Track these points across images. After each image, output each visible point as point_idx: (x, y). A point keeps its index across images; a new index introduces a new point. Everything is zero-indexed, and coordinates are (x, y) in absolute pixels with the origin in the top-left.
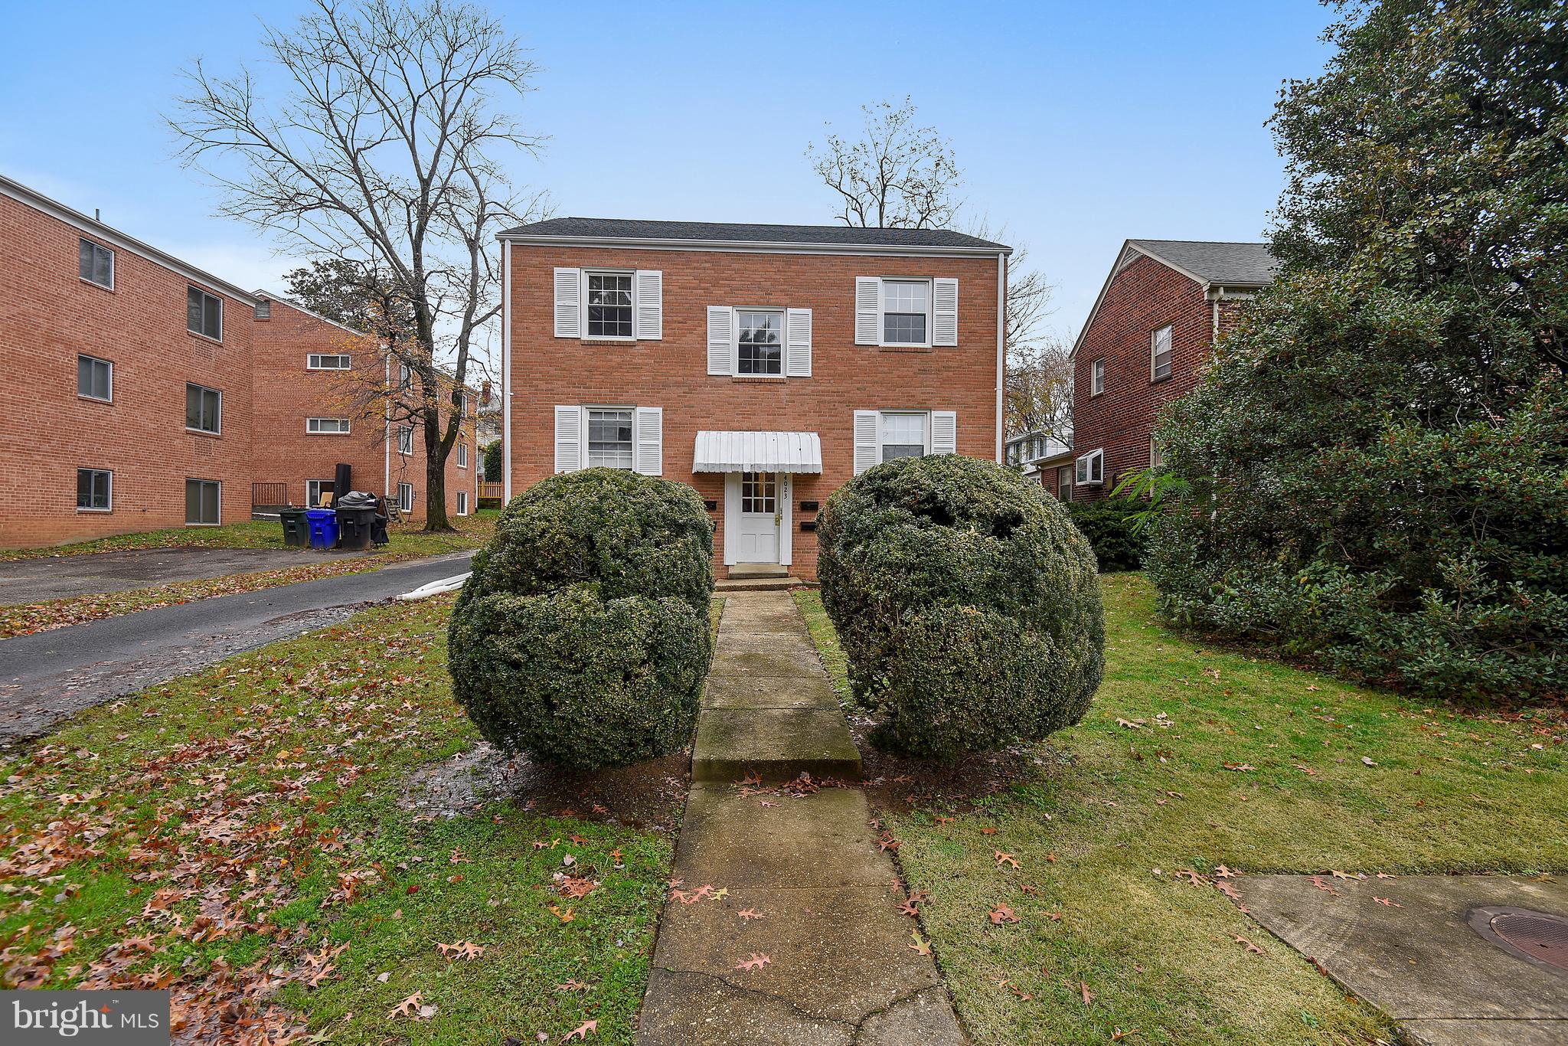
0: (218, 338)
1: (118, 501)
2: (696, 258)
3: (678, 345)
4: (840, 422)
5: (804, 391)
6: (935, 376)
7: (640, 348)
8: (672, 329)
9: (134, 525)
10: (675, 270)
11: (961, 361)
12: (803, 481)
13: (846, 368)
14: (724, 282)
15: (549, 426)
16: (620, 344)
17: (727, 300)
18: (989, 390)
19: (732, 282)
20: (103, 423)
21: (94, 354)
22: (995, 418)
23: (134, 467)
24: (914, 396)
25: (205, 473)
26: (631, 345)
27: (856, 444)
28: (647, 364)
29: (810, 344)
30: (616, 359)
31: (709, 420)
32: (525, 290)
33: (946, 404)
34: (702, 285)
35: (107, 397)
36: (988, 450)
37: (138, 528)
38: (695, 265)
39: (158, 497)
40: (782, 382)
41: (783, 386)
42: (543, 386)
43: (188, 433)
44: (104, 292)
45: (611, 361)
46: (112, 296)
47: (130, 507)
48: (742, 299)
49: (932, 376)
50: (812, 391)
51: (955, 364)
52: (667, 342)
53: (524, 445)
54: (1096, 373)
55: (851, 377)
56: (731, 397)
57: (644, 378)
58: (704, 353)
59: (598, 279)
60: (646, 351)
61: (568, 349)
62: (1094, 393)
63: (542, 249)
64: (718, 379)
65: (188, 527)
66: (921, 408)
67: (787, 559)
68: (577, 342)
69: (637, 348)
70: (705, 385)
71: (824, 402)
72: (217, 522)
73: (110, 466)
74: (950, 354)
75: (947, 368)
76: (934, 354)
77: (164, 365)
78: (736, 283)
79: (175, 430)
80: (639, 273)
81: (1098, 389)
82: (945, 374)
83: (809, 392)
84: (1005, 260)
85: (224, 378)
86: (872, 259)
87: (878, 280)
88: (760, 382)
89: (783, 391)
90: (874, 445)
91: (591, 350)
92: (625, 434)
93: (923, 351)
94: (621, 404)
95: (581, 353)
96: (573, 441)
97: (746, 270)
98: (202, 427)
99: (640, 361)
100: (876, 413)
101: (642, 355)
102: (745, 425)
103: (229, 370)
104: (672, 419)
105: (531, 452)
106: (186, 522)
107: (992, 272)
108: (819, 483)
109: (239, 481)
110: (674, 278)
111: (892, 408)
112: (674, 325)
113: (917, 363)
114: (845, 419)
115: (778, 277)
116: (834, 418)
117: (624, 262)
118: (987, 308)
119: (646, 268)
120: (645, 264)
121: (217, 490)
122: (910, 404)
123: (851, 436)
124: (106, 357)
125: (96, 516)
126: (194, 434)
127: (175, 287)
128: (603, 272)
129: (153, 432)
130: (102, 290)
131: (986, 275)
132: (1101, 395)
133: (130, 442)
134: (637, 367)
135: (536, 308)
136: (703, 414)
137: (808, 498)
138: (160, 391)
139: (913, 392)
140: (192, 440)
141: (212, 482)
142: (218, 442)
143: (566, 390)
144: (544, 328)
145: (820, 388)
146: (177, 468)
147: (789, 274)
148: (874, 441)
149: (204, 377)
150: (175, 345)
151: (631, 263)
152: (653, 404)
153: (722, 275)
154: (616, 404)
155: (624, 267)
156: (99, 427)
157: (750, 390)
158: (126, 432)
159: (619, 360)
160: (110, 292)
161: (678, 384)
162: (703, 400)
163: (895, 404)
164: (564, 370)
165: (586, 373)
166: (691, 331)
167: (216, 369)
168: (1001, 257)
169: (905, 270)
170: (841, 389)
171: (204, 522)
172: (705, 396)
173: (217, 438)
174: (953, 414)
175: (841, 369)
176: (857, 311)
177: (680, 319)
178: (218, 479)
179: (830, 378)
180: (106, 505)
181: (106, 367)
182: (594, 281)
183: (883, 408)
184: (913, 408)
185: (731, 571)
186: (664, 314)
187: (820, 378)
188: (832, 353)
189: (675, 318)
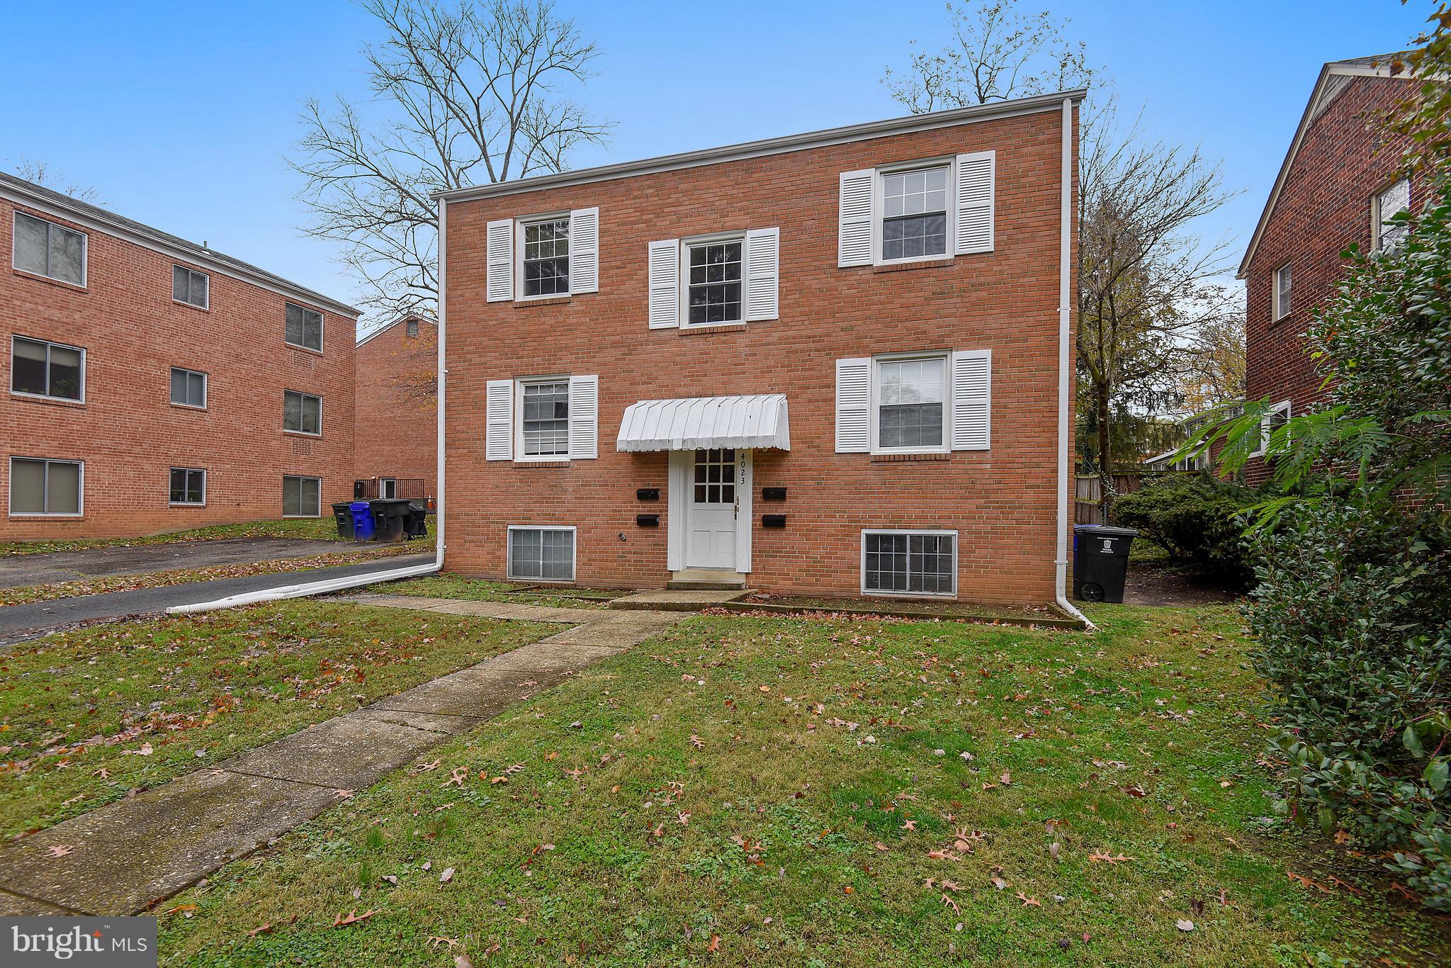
0: (319, 349)
1: (212, 495)
2: (638, 184)
3: (616, 297)
4: (817, 378)
5: (769, 340)
6: (959, 300)
7: (575, 306)
8: (610, 277)
9: (228, 517)
10: (614, 204)
11: (1001, 272)
12: (767, 458)
13: (826, 303)
14: (668, 210)
15: (480, 405)
16: (553, 303)
17: (674, 231)
18: (1049, 312)
19: (679, 208)
20: (196, 427)
21: (187, 367)
22: (1058, 354)
23: (228, 466)
24: (925, 332)
25: (305, 470)
26: (565, 302)
27: (839, 407)
28: (582, 324)
29: (776, 274)
30: (550, 321)
31: (651, 387)
32: (459, 252)
33: (975, 339)
34: (644, 217)
35: (202, 404)
36: (1045, 404)
37: (231, 520)
38: (636, 193)
39: (253, 492)
40: (740, 330)
41: (741, 335)
42: (476, 359)
43: (285, 434)
44: (197, 312)
45: (544, 323)
46: (206, 315)
47: (224, 502)
48: (691, 228)
49: (952, 301)
50: (780, 338)
51: (990, 279)
52: (604, 294)
53: (459, 428)
54: (1279, 287)
55: (833, 314)
56: (677, 355)
57: (578, 340)
58: (645, 302)
59: (535, 229)
60: (581, 308)
61: (502, 315)
62: (1277, 316)
63: (477, 203)
64: (661, 334)
65: (285, 519)
66: (936, 349)
67: (745, 565)
68: (510, 306)
69: (572, 305)
70: (647, 342)
71: (796, 352)
72: (317, 514)
73: (203, 465)
74: (983, 265)
75: (978, 286)
76: (956, 268)
77: (260, 374)
78: (683, 208)
79: (272, 431)
80: (574, 213)
81: (1283, 310)
82: (975, 294)
83: (775, 340)
84: (1075, 111)
85: (324, 385)
86: (864, 145)
87: (871, 172)
88: (712, 332)
89: (742, 340)
90: (864, 406)
91: (523, 313)
92: (562, 409)
93: (941, 265)
94: (554, 374)
95: (513, 317)
96: (505, 421)
97: (696, 190)
98: (302, 429)
99: (574, 321)
100: (867, 361)
101: (577, 312)
102: (694, 389)
103: (330, 377)
104: (608, 389)
105: (464, 435)
106: (284, 514)
107: (1053, 131)
108: (786, 463)
109: (340, 477)
110: (612, 213)
111: (892, 352)
112: (612, 272)
113: (930, 283)
114: (824, 372)
115: (736, 191)
116: (808, 373)
117: (558, 204)
118: (1044, 187)
119: (582, 207)
120: (580, 202)
121: (317, 485)
122: (918, 344)
123: (831, 395)
124: (200, 369)
125: (189, 510)
126: (291, 435)
127: (273, 304)
128: (539, 219)
129: (248, 434)
130: (195, 309)
131: (1041, 137)
132: (1288, 318)
133: (226, 444)
134: (571, 329)
135: (471, 271)
136: (644, 379)
137: (774, 482)
138: (255, 398)
139: (923, 327)
140: (291, 441)
141: (312, 478)
142: (318, 443)
143: (498, 362)
144: (477, 294)
145: (790, 333)
146: (274, 467)
147: (750, 185)
148: (863, 401)
149: (303, 383)
150: (272, 356)
151: (566, 203)
152: (588, 371)
153: (667, 201)
154: (549, 374)
155: (559, 210)
156: (192, 431)
157: (700, 344)
158: (220, 435)
159: (553, 322)
160: (204, 311)
161: (616, 345)
162: (645, 362)
163: (896, 346)
164: (497, 339)
165: (518, 341)
166: (630, 276)
167: (316, 377)
168: (1067, 106)
169: (912, 152)
170: (818, 332)
171: (303, 514)
172: (647, 357)
173: (317, 439)
174: (987, 353)
175: (818, 304)
176: (842, 221)
177: (619, 263)
178: (318, 475)
179: (805, 318)
180: (200, 500)
181: (201, 378)
182: (530, 232)
183: (879, 353)
184: (923, 350)
185: (676, 578)
186: (601, 260)
187: (789, 319)
188: (807, 283)
189: (613, 264)
